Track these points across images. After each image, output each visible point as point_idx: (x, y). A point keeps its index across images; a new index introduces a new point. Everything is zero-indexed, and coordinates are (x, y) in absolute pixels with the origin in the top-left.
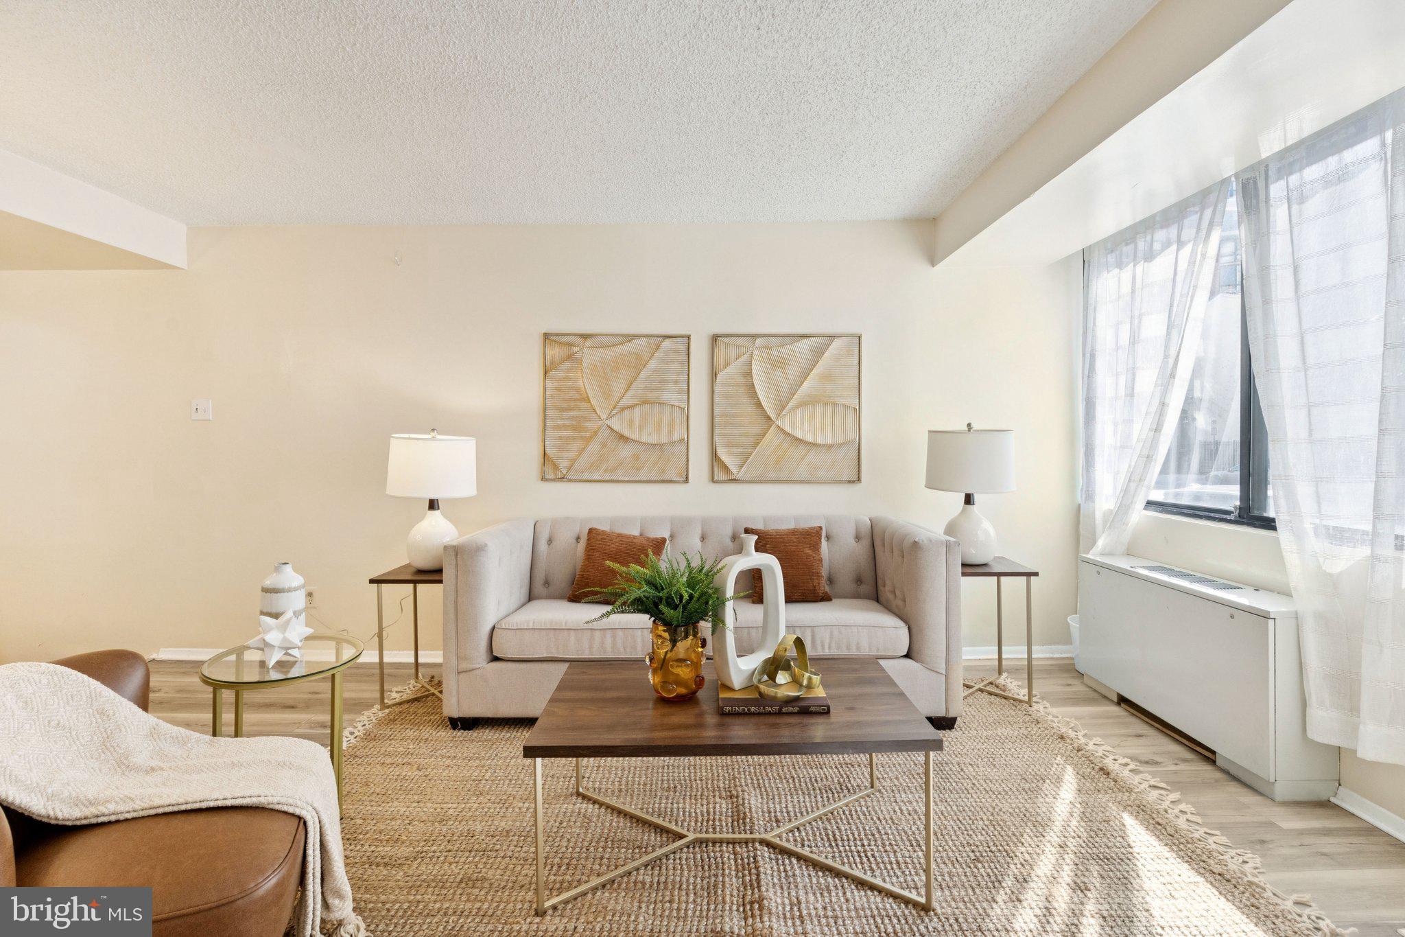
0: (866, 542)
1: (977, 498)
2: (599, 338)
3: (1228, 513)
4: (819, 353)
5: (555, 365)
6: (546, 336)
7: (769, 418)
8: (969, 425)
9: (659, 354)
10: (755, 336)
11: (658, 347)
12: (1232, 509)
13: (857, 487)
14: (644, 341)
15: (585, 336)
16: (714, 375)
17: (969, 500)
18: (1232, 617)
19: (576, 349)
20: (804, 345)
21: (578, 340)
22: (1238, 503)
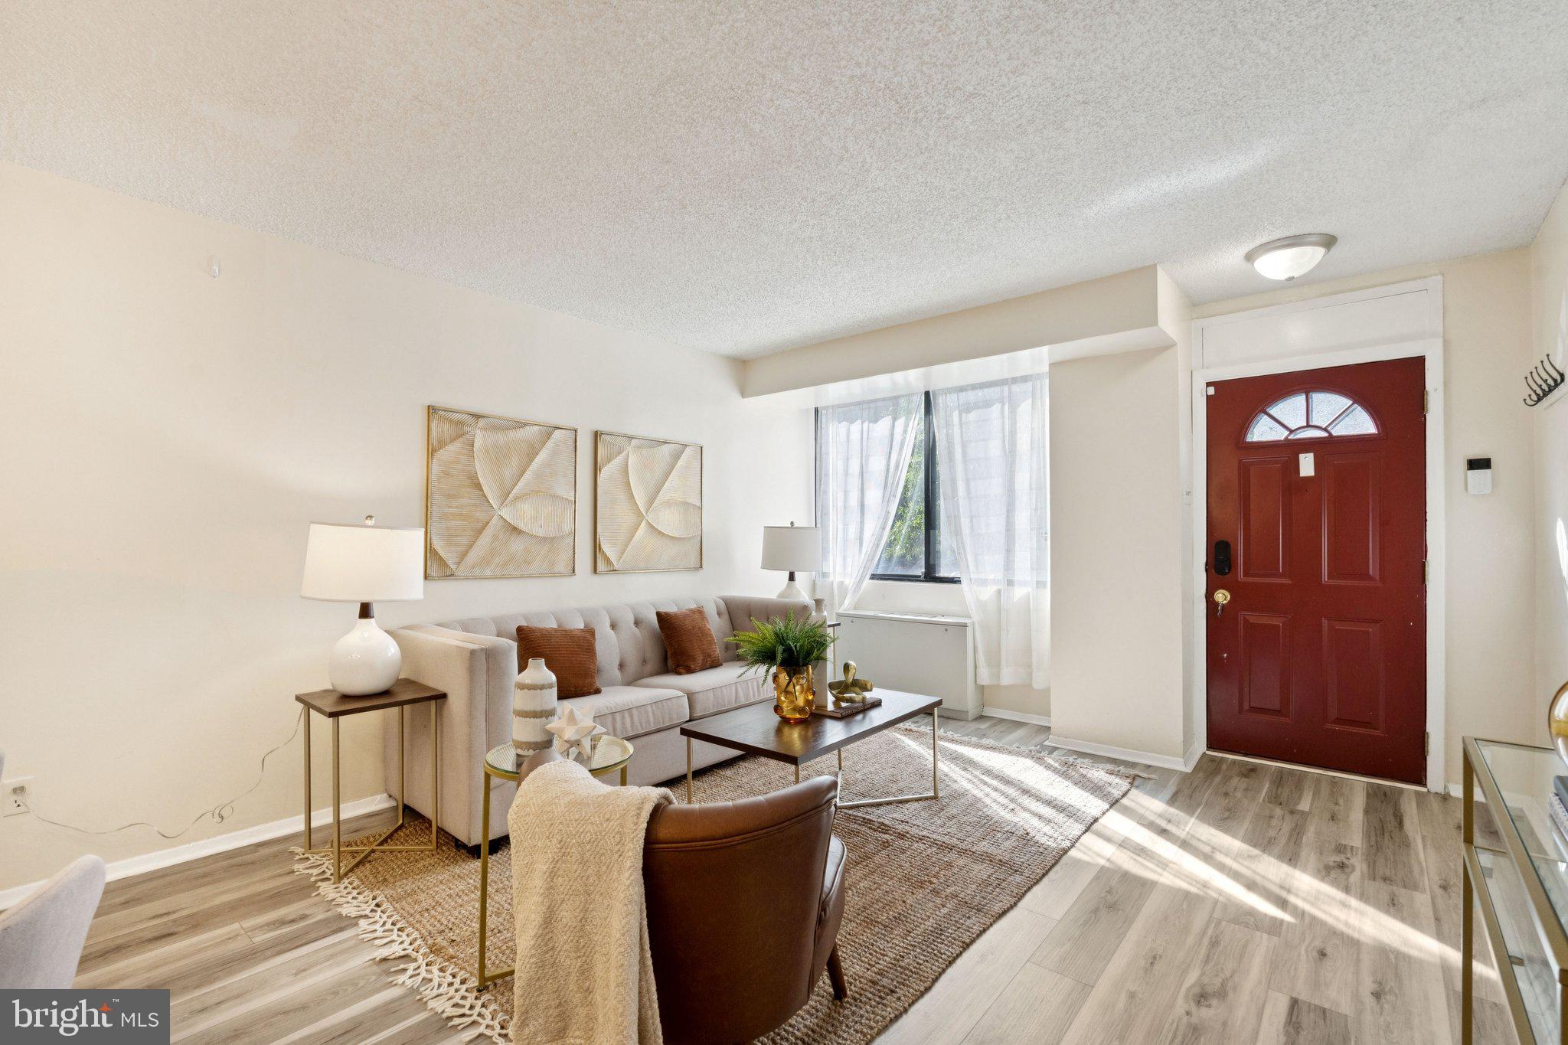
0: (726, 617)
1: (797, 575)
2: (491, 420)
3: (920, 576)
4: (677, 456)
5: (442, 444)
6: (432, 410)
7: (639, 514)
8: (792, 523)
9: (550, 444)
10: (631, 438)
11: (549, 435)
12: (921, 574)
13: (701, 572)
14: (536, 428)
15: (477, 416)
16: (596, 469)
17: (792, 577)
18: (946, 630)
19: (468, 429)
20: (666, 448)
21: (470, 420)
22: (924, 570)
